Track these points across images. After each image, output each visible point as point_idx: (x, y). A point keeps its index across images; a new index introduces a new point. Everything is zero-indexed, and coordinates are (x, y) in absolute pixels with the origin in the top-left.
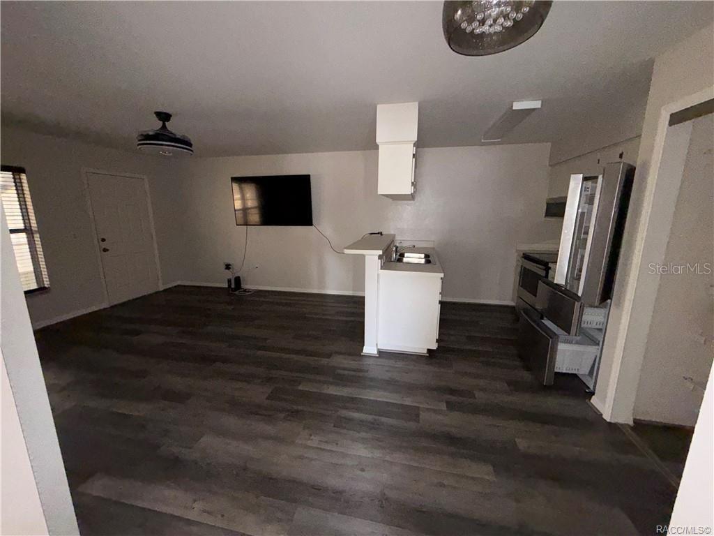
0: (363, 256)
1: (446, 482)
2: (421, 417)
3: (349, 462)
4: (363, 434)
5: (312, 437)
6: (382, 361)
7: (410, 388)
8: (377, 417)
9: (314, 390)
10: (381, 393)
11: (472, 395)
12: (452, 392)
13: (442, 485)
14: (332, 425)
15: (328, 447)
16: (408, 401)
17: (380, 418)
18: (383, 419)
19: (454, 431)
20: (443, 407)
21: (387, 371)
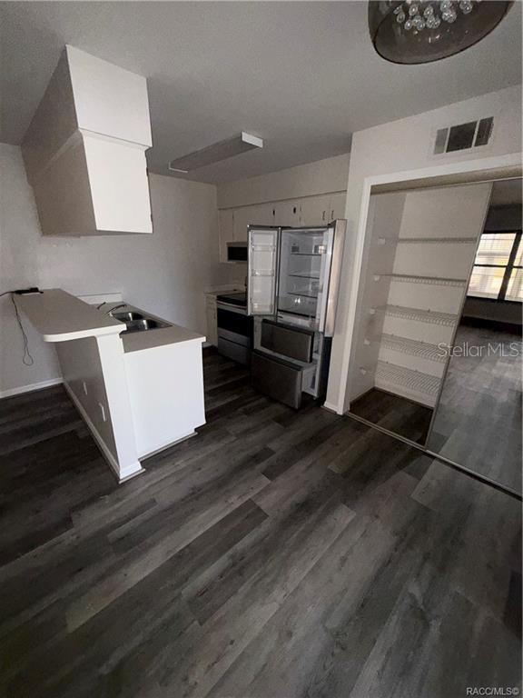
0: (93, 339)
1: (343, 554)
2: (262, 508)
3: (269, 645)
4: (243, 589)
5: (192, 680)
6: (159, 473)
7: (221, 485)
8: (230, 552)
9: (107, 602)
10: (201, 517)
11: (269, 453)
12: (256, 458)
13: (344, 560)
14: (196, 623)
15: (228, 662)
16: (236, 502)
17: (234, 548)
18: (239, 546)
19: (296, 498)
20: (265, 481)
21: (178, 482)
